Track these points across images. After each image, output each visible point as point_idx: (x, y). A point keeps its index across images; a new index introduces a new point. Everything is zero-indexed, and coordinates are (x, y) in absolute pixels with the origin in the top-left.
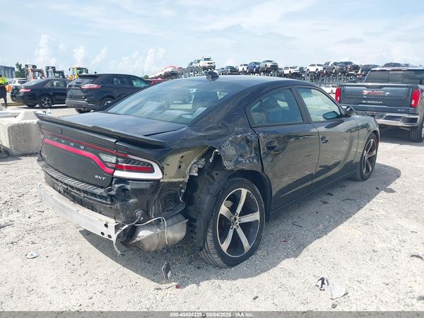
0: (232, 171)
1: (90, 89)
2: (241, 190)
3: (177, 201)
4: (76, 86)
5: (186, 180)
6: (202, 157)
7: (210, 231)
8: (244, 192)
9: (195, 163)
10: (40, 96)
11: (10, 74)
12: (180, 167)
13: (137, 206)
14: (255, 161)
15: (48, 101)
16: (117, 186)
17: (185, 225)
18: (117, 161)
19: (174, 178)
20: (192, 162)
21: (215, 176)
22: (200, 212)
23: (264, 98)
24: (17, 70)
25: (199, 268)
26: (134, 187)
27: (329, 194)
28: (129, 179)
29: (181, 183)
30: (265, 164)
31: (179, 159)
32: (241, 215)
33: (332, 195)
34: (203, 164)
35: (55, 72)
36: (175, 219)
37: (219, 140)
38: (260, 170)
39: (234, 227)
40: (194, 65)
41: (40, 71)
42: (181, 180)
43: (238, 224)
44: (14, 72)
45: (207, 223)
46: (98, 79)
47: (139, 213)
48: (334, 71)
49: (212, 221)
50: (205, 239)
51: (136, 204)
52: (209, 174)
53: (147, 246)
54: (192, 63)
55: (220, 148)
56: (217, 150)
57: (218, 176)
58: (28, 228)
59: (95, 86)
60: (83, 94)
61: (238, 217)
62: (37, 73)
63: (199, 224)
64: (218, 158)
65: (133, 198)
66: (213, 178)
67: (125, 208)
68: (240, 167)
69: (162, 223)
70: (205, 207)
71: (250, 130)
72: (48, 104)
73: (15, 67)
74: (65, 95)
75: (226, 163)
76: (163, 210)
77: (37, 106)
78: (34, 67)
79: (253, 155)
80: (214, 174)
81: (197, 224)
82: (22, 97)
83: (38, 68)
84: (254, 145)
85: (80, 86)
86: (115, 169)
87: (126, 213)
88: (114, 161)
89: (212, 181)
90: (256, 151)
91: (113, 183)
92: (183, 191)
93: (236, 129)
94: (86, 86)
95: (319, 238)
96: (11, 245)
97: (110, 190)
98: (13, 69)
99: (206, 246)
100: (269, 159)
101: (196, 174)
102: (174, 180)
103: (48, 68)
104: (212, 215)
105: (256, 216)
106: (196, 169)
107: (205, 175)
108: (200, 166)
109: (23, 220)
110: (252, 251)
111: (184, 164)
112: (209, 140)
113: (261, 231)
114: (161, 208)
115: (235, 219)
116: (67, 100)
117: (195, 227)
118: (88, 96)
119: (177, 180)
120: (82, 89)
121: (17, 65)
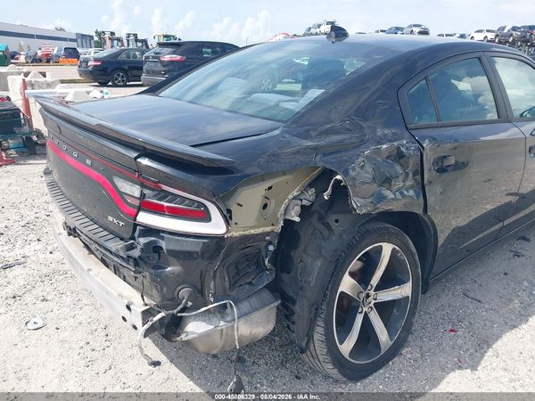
0: (368, 214)
1: (172, 62)
2: (381, 247)
3: (260, 267)
4: (153, 57)
5: (278, 229)
6: (310, 186)
7: (321, 324)
8: (387, 249)
9: (295, 198)
10: (112, 71)
11: (88, 44)
12: (265, 206)
13: (181, 280)
14: (411, 193)
15: (123, 77)
16: (143, 241)
17: (274, 311)
18: (143, 195)
19: (253, 228)
20: (290, 197)
21: (334, 225)
22: (301, 288)
23: (431, 74)
24: (96, 38)
25: (298, 378)
26: (172, 247)
27: (524, 238)
28: (163, 232)
29: (268, 234)
30: (430, 199)
31: (264, 192)
32: (378, 288)
33: (528, 240)
34: (311, 198)
35: (137, 40)
36: (254, 301)
37: (344, 155)
38: (419, 211)
39: (365, 309)
40: (313, 31)
41: (119, 40)
42: (268, 229)
43: (372, 305)
44: (92, 42)
45: (316, 309)
46: (182, 48)
47: (184, 292)
48: (511, 39)
49: (324, 307)
50: (310, 337)
51: (178, 275)
52: (322, 219)
53: (201, 348)
54: (310, 28)
55: (346, 173)
56: (338, 177)
57: (339, 225)
58: (45, 271)
59: (178, 57)
60: (164, 69)
61: (372, 292)
62: (115, 42)
63: (301, 310)
64: (341, 192)
65: (173, 265)
66: (328, 227)
67: (160, 281)
68: (383, 207)
69: (228, 310)
70: (313, 279)
71: (407, 134)
72: (123, 81)
73: (94, 34)
74: (142, 69)
75: (356, 202)
76: (232, 286)
77: (110, 83)
78: (112, 34)
79: (410, 182)
80: (331, 220)
81: (297, 308)
82: (91, 72)
83: (117, 36)
84: (413, 163)
85: (159, 58)
86: (139, 209)
87: (162, 291)
88: (137, 194)
89: (326, 233)
90: (414, 175)
91: (136, 234)
92: (271, 248)
93: (379, 132)
94: (167, 58)
95: (515, 327)
96: (13, 300)
97: (131, 247)
98: (92, 37)
99: (312, 348)
100: (438, 189)
101: (297, 219)
102: (253, 231)
103: (129, 35)
104: (325, 295)
105: (405, 290)
106: (298, 209)
107: (314, 220)
108: (305, 202)
109: (42, 256)
110: (395, 351)
111: (273, 201)
112: (325, 155)
113: (412, 313)
114: (227, 283)
115: (368, 296)
116: (143, 76)
117: (294, 313)
118: (169, 71)
119: (260, 230)
120: (162, 62)
121: (97, 32)
